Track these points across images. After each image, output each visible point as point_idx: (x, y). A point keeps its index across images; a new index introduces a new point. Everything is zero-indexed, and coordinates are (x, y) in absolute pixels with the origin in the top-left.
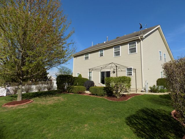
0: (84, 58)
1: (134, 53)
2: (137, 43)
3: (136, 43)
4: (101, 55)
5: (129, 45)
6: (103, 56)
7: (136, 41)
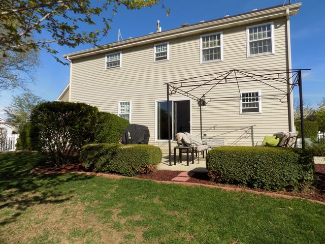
0: (106, 65)
1: (263, 54)
2: (276, 28)
3: (272, 27)
4: (162, 57)
5: (251, 32)
6: (168, 58)
7: (272, 22)
